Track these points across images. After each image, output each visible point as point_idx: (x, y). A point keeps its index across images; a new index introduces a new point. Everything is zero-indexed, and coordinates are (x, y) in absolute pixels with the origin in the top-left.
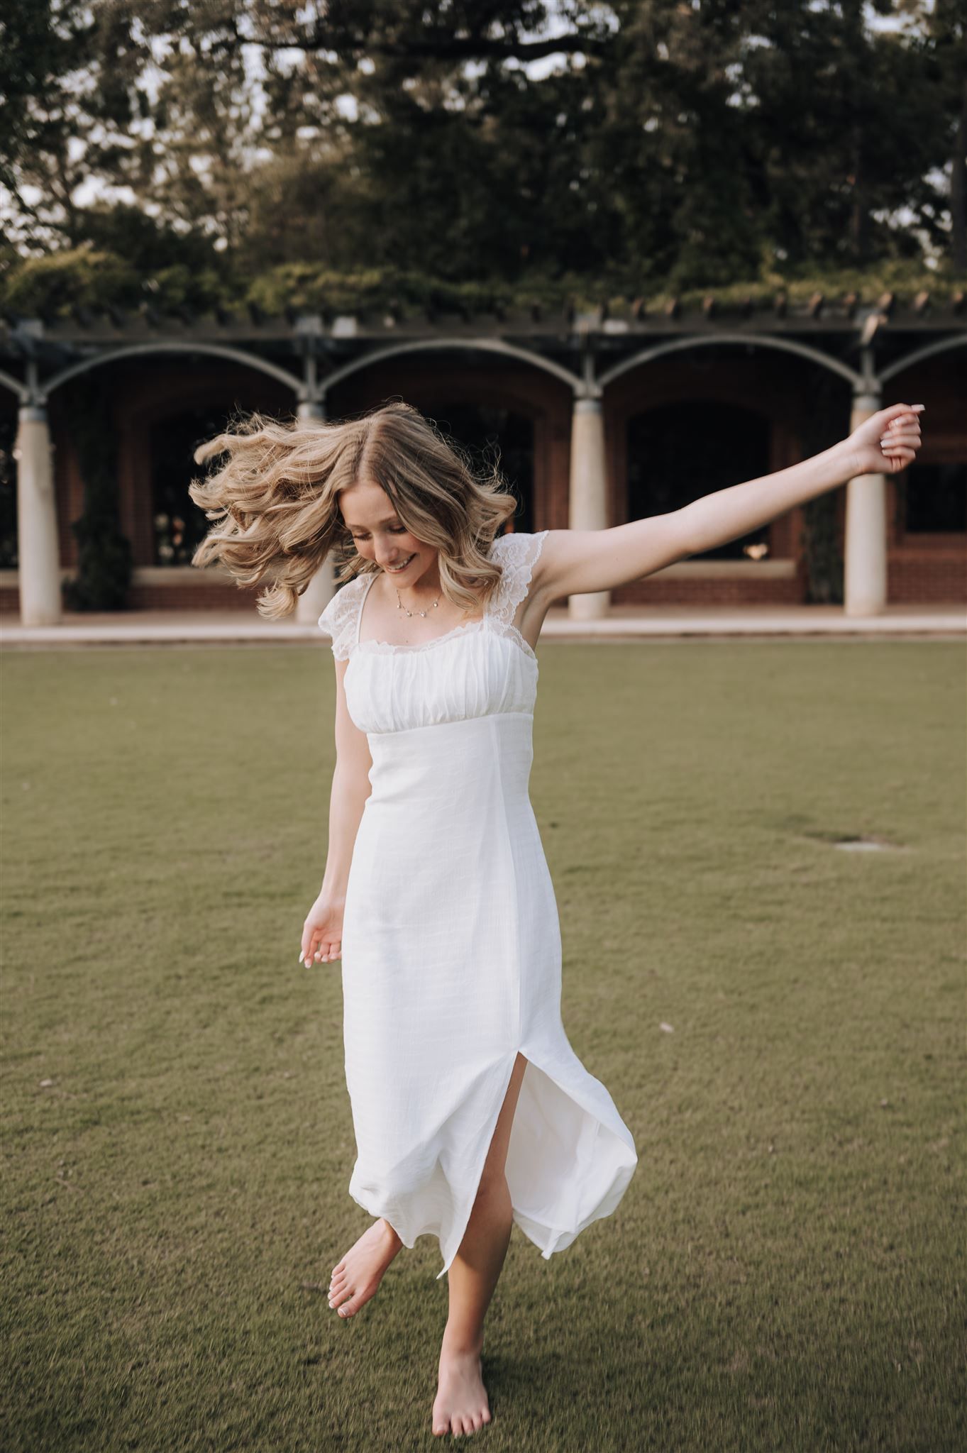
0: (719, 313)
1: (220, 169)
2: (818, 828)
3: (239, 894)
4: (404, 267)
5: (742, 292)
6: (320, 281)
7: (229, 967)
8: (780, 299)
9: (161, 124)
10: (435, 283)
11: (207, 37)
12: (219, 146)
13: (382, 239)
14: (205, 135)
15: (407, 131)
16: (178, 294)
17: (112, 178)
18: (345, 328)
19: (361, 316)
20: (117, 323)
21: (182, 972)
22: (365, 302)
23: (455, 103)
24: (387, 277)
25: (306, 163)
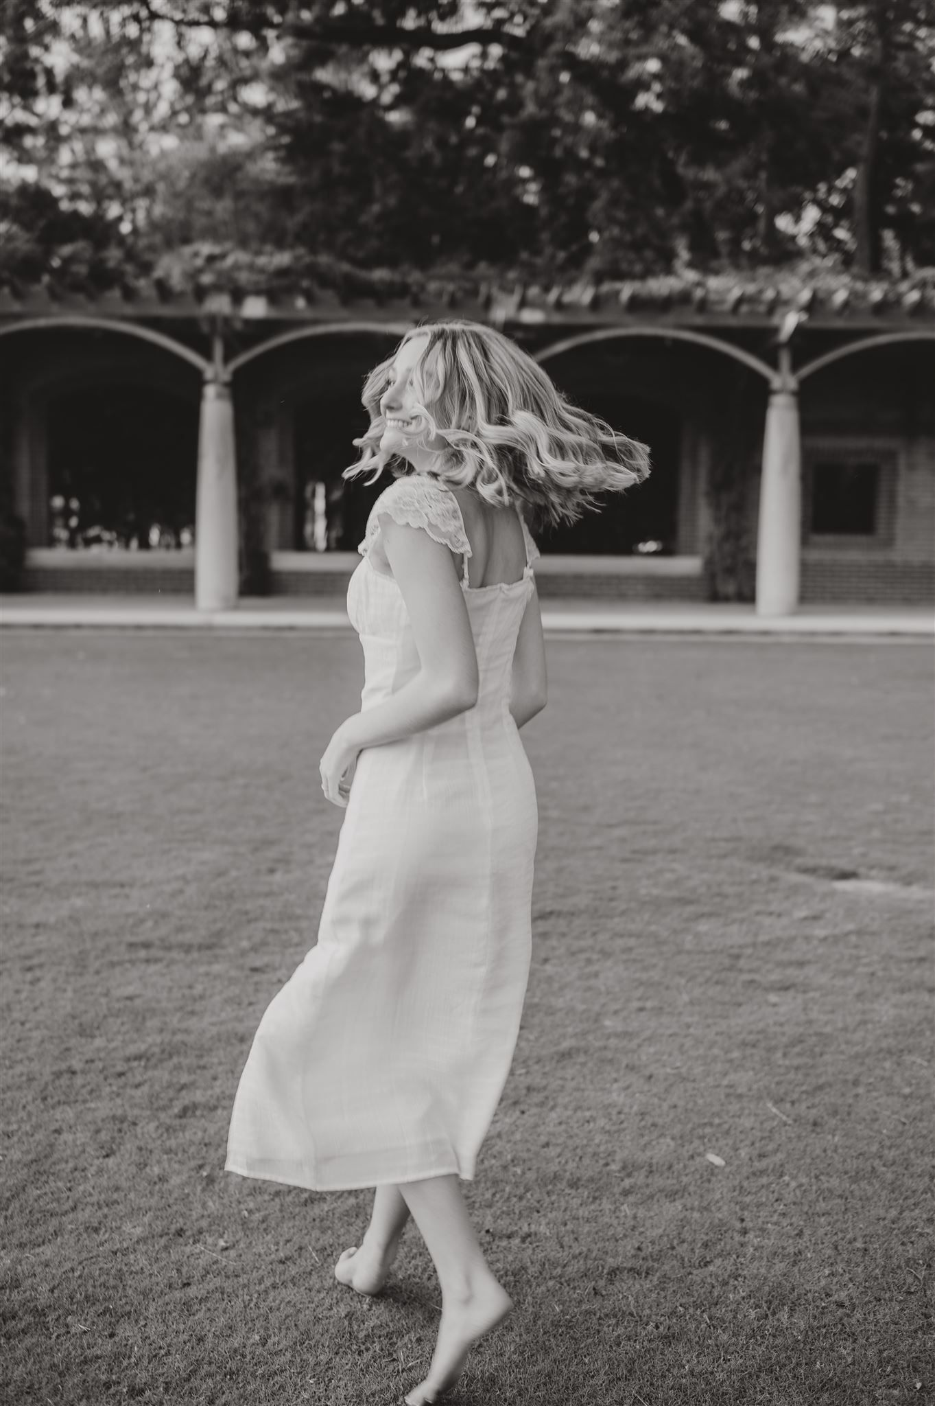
0: (638, 305)
1: (125, 152)
2: (809, 862)
3: (147, 945)
4: (313, 251)
5: (660, 286)
6: (229, 261)
7: (138, 1058)
8: (699, 293)
9: (68, 103)
10: (345, 267)
11: (119, 10)
12: (126, 130)
13: (292, 223)
14: (111, 119)
15: (318, 118)
16: (82, 269)
17: (16, 154)
18: (255, 308)
19: (273, 296)
20: (17, 295)
21: (77, 1064)
22: (276, 283)
23: (368, 91)
24: (297, 259)
25: (213, 150)
